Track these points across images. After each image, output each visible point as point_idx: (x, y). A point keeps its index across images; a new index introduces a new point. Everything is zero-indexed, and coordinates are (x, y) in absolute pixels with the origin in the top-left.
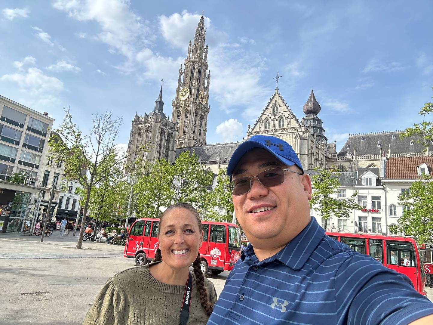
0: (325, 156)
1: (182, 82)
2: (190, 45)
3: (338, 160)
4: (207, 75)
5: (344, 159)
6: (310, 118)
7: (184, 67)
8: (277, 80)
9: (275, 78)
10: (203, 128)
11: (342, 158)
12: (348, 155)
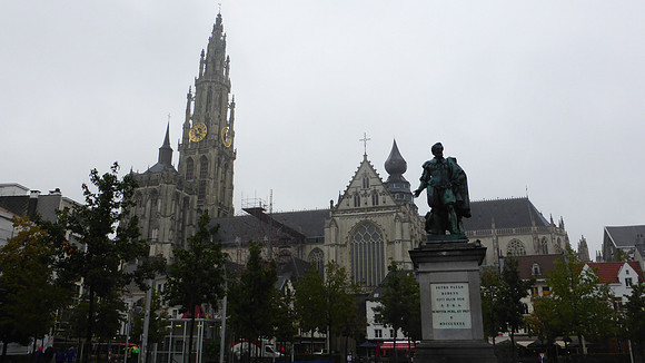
1: (192, 112)
2: (203, 55)
4: (230, 102)
7: (194, 90)
10: (227, 185)
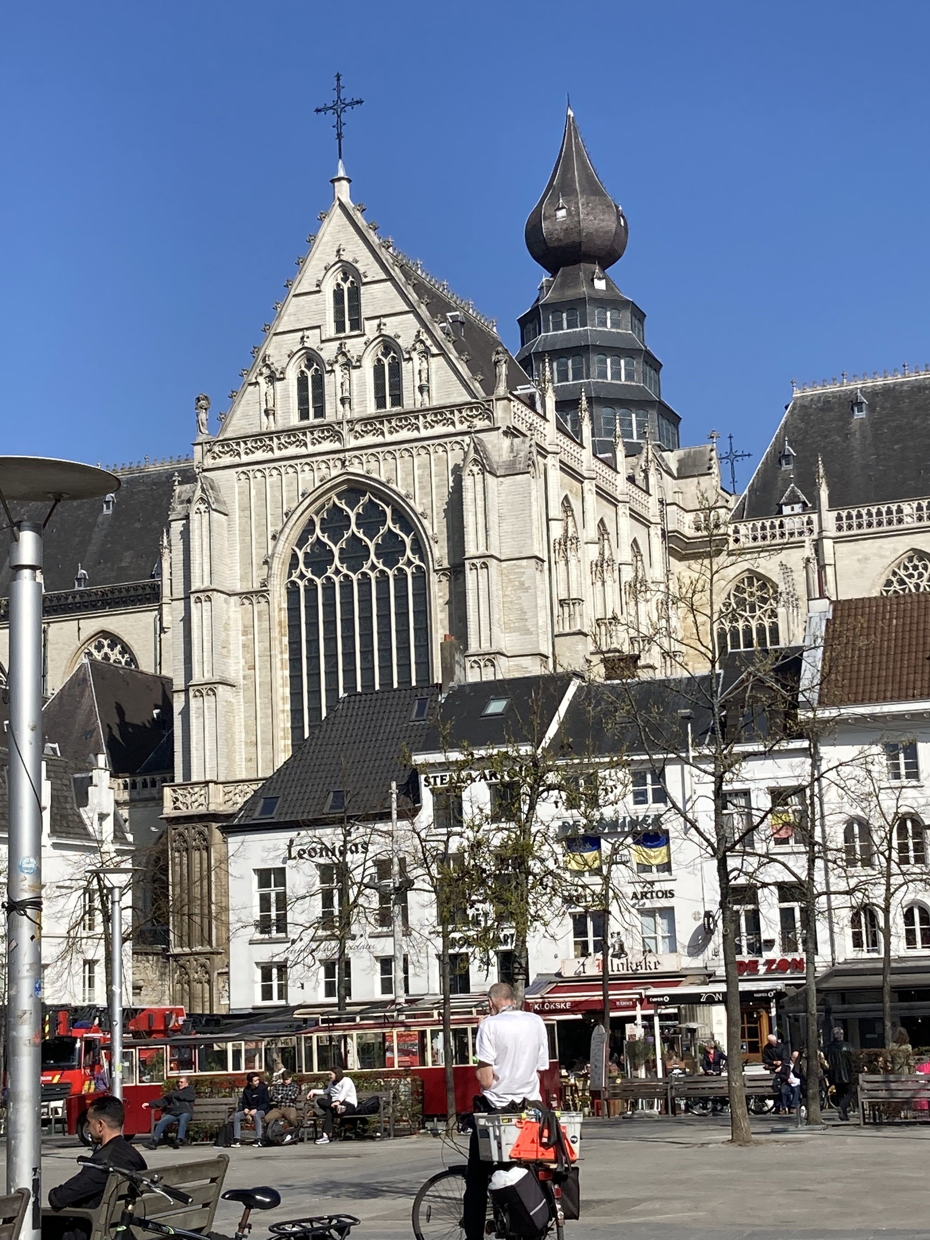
0: (656, 531)
3: (737, 541)
5: (764, 538)
6: (570, 294)
8: (339, 125)
9: (325, 109)
11: (754, 528)
12: (786, 510)
